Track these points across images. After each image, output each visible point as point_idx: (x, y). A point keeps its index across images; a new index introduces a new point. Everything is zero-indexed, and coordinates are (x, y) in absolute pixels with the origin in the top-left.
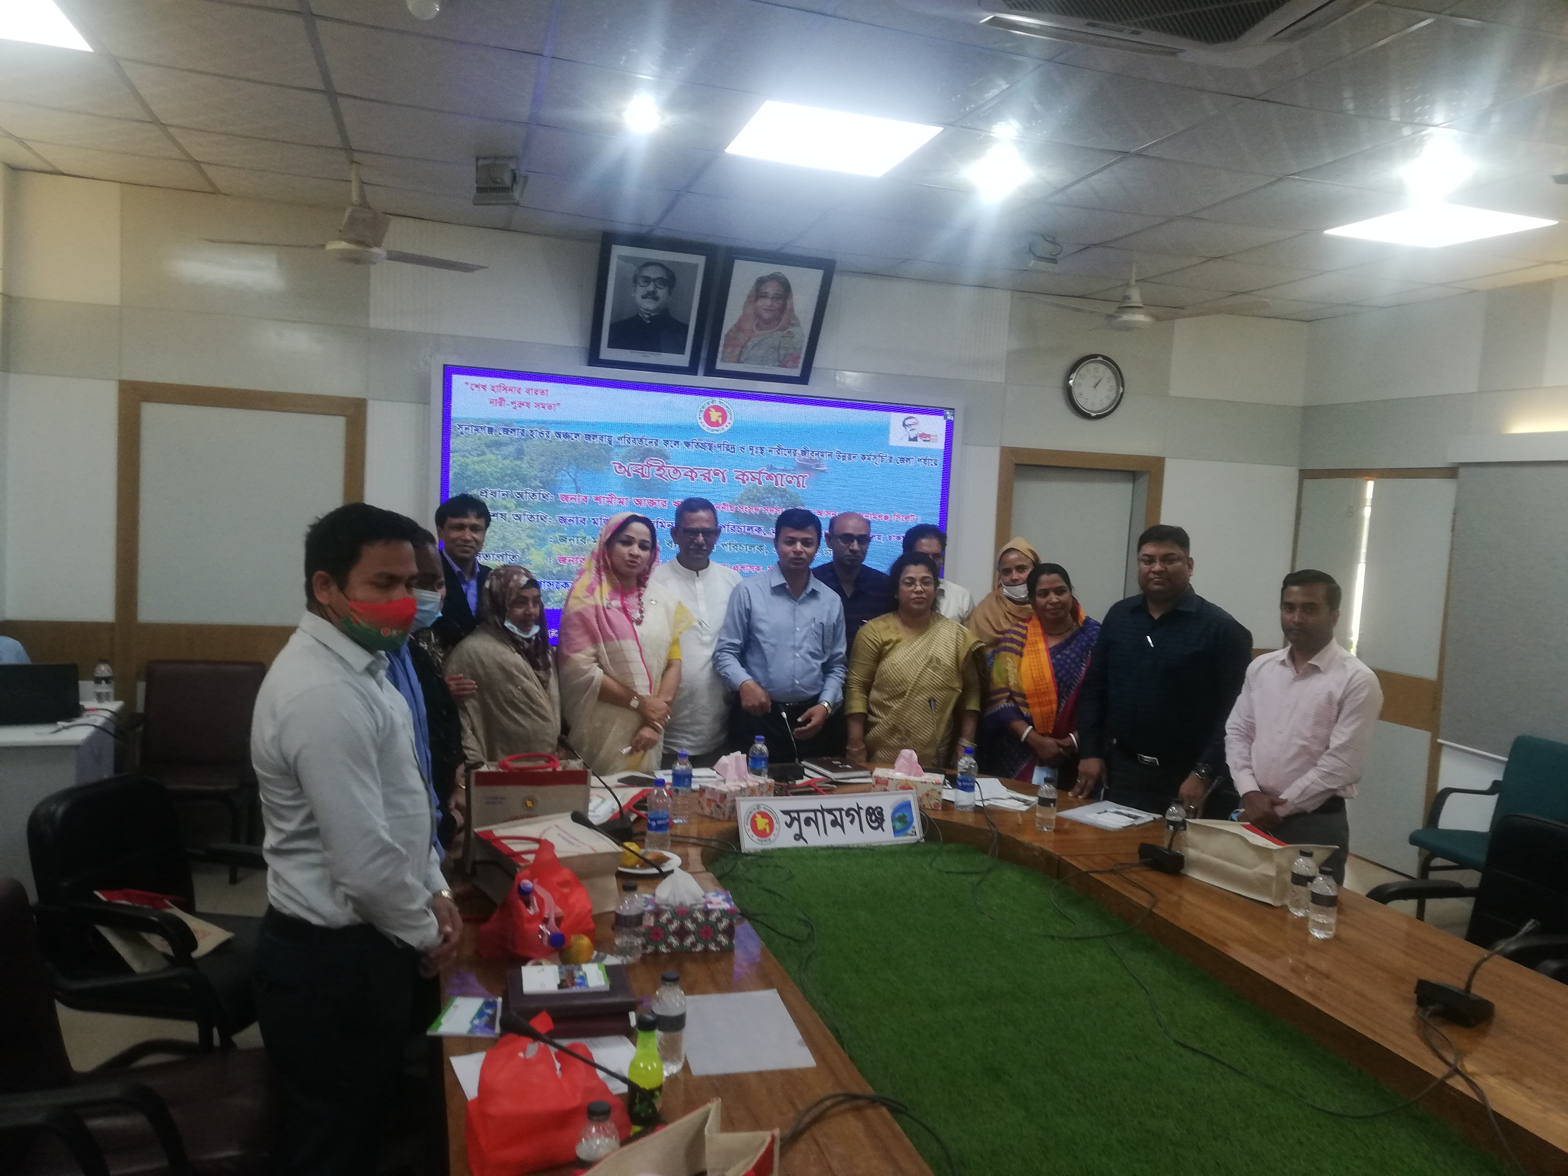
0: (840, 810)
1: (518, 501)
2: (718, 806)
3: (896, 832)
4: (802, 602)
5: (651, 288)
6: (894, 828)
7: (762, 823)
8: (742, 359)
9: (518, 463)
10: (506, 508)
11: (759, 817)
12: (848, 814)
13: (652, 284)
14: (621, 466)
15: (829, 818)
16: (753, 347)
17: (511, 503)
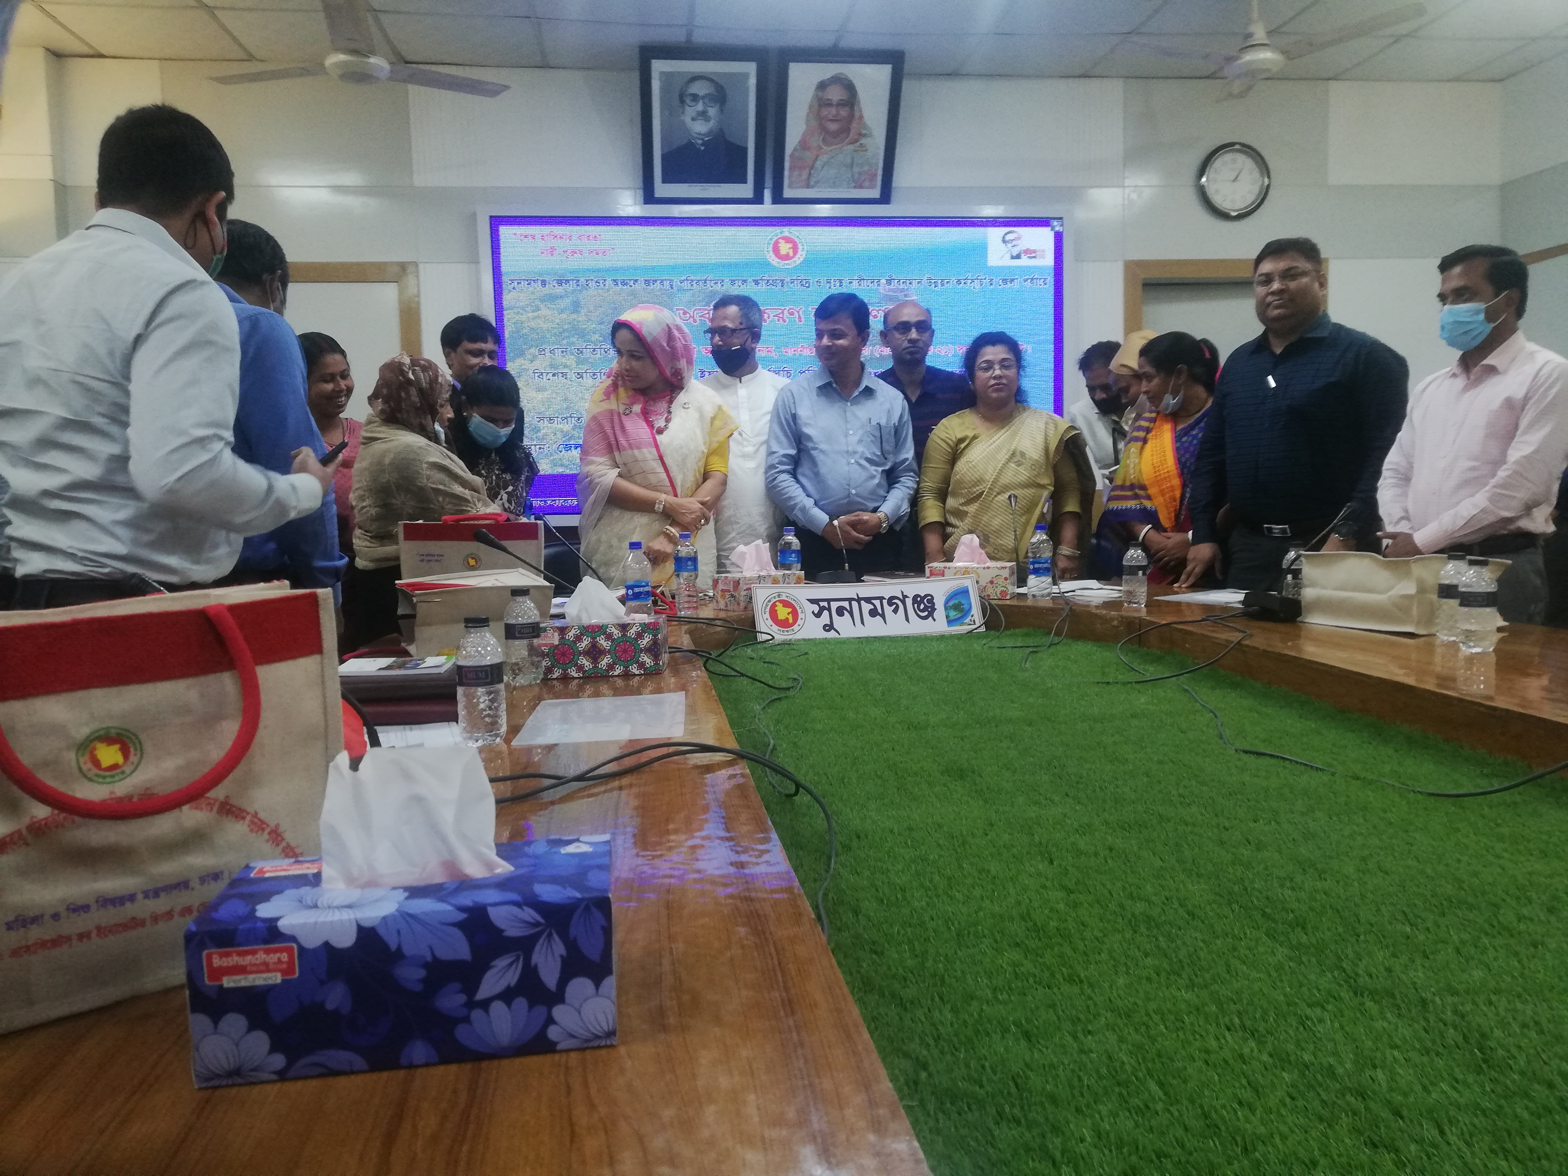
0: (881, 599)
1: (578, 358)
2: (732, 596)
3: (950, 622)
4: (855, 401)
5: (700, 107)
6: (947, 617)
7: (783, 613)
8: (812, 183)
9: (574, 316)
10: (566, 366)
11: (779, 605)
12: (890, 603)
13: (701, 102)
14: (685, 313)
15: (866, 607)
16: (823, 167)
17: (571, 360)
